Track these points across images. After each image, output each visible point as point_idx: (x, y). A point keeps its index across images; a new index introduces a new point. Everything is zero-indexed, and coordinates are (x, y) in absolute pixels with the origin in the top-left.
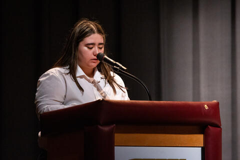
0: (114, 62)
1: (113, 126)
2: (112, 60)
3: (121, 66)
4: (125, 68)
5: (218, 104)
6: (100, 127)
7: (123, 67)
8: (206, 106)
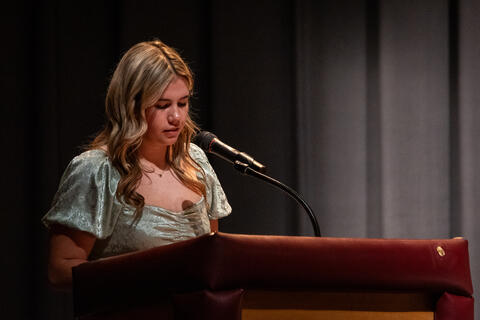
0: (237, 153)
1: (237, 293)
2: (230, 149)
3: (252, 160)
4: (261, 166)
5: (465, 244)
6: (210, 295)
7: (256, 163)
8: (439, 248)
